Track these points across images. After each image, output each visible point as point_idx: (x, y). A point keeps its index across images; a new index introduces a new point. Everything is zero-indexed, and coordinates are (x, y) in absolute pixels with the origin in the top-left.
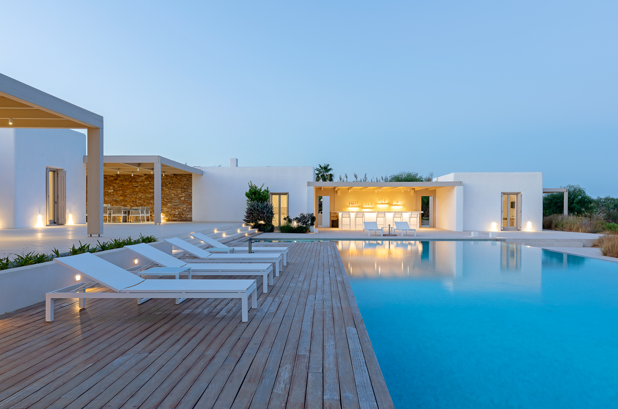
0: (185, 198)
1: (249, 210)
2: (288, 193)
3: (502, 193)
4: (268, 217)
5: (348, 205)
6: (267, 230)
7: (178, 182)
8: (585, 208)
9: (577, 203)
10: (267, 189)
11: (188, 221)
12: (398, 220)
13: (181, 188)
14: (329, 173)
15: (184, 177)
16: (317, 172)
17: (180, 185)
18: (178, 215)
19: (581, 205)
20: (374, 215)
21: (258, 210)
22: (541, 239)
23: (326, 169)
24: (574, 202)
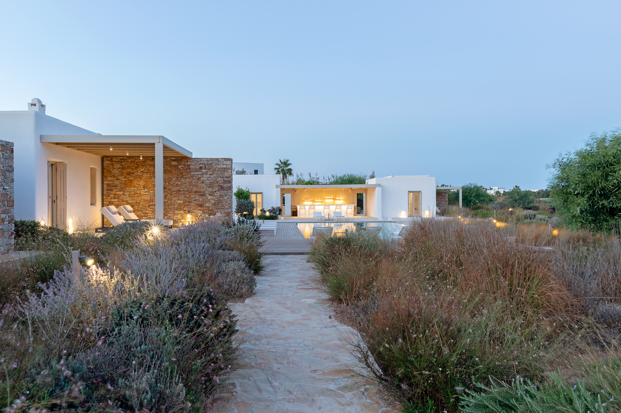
1: (238, 204)
2: (262, 193)
3: (409, 191)
4: (250, 209)
5: (305, 200)
6: (250, 217)
10: (248, 190)
12: (338, 210)
14: (289, 167)
16: (278, 167)
20: (322, 207)
21: (244, 205)
23: (286, 164)
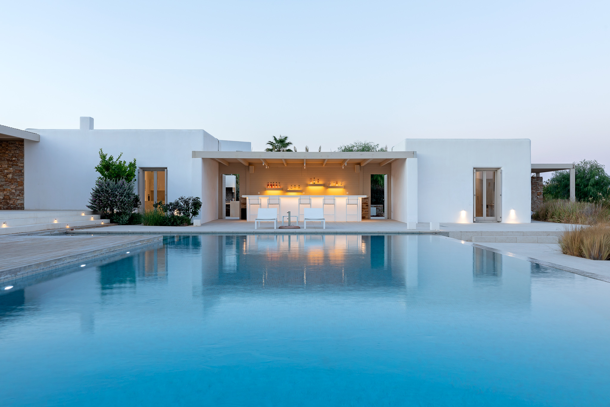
0: (13, 175)
1: (97, 191)
2: (166, 168)
3: (474, 168)
4: (122, 202)
5: (266, 187)
6: (122, 221)
7: (3, 151)
8: (604, 193)
9: (593, 186)
10: (135, 161)
11: (18, 209)
13: (8, 160)
15: (12, 144)
17: (6, 155)
18: (3, 201)
19: (598, 188)
20: (296, 201)
21: (107, 191)
22: (501, 232)
23: (283, 142)
24: (590, 184)
